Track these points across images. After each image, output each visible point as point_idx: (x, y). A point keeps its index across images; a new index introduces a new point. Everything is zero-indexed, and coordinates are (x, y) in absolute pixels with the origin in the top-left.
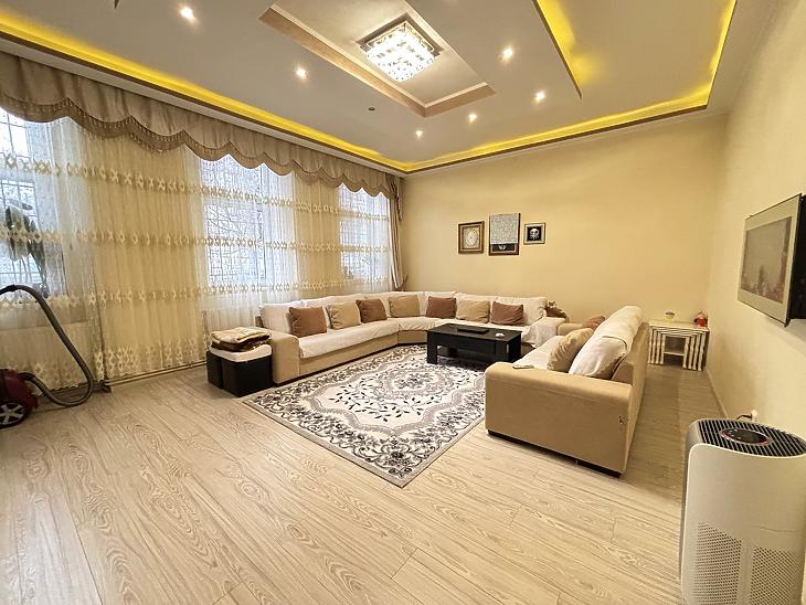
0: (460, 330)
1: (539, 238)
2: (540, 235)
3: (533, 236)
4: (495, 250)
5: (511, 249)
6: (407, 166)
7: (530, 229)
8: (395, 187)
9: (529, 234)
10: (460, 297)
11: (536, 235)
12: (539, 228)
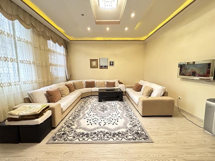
0: (106, 90)
1: (113, 65)
2: (113, 64)
3: (111, 64)
4: (101, 67)
5: (106, 67)
6: (71, 38)
7: (110, 62)
8: (66, 44)
9: (110, 63)
10: (96, 81)
11: (112, 64)
12: (113, 62)
